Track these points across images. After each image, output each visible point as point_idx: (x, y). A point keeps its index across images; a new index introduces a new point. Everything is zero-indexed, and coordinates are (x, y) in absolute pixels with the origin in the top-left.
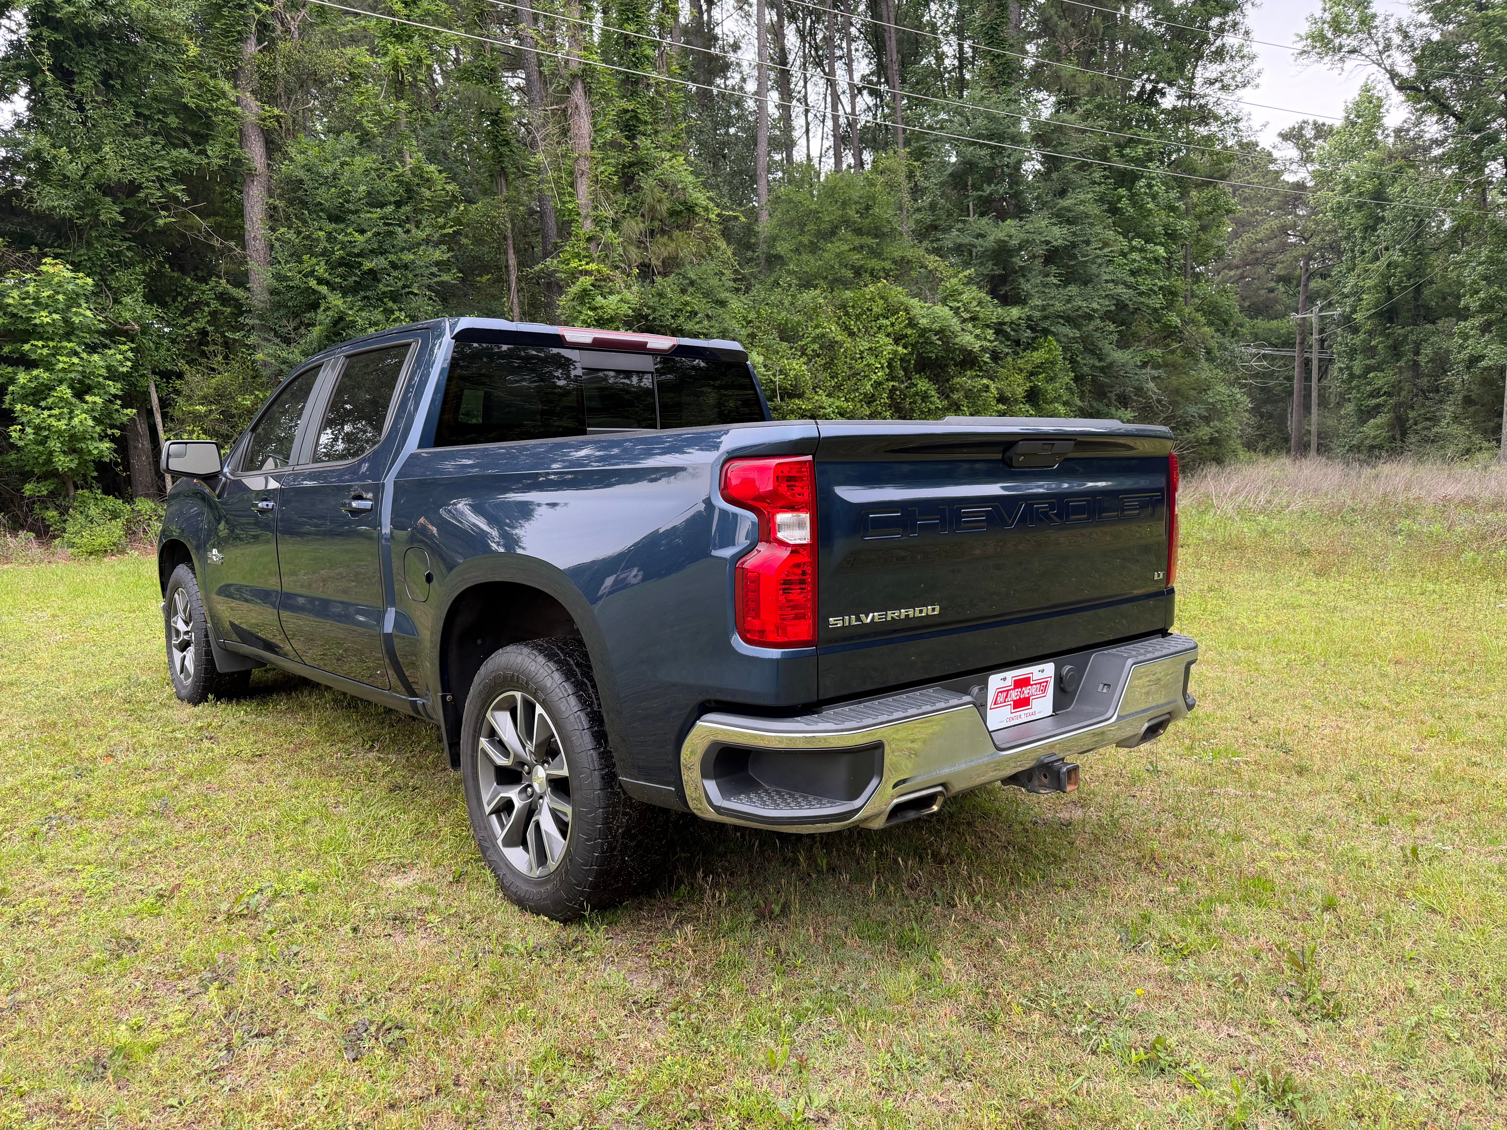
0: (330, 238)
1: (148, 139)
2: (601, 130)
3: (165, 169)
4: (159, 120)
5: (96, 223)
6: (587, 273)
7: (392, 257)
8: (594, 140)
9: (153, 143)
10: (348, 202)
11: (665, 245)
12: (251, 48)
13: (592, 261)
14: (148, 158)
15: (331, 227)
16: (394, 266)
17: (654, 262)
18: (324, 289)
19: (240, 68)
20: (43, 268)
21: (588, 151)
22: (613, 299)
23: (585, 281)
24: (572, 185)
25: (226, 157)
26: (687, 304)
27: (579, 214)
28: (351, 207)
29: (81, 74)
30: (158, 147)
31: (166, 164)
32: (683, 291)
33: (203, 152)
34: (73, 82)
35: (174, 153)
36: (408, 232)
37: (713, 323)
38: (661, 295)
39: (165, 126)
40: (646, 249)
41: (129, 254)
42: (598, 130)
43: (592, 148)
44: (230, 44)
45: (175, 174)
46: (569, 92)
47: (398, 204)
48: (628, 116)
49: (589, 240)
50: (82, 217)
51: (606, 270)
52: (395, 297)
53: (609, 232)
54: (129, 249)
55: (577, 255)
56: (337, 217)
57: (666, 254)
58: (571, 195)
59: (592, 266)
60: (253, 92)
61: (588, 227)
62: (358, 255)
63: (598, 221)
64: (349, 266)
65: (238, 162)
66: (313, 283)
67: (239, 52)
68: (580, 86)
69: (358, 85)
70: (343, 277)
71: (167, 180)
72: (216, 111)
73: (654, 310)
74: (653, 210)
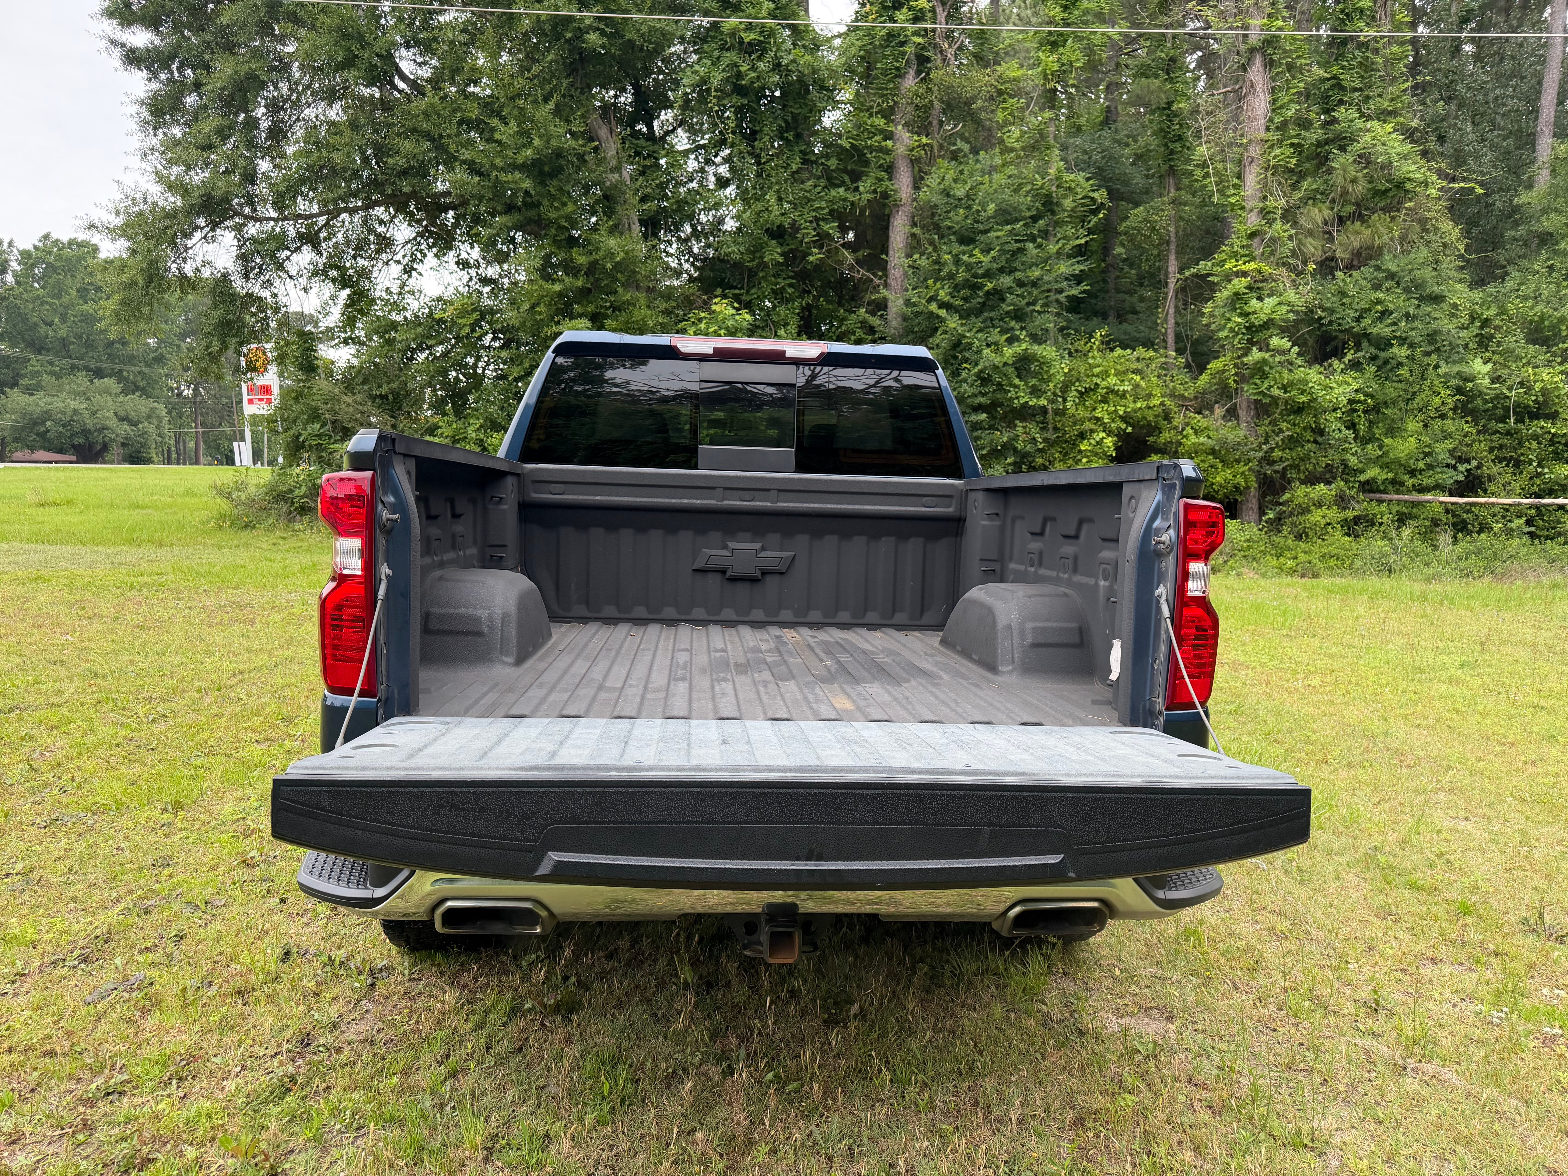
0: (957, 261)
1: (811, 183)
2: (1281, 107)
3: (823, 209)
4: (823, 164)
5: (763, 265)
6: (1245, 274)
7: (1018, 275)
8: (1271, 120)
9: (815, 186)
10: (978, 222)
11: (1357, 233)
12: (910, 82)
13: (1253, 259)
14: (809, 200)
15: (957, 248)
16: (1020, 284)
17: (1339, 254)
18: (943, 313)
19: (895, 103)
20: (714, 307)
21: (1262, 134)
22: (1270, 302)
23: (1240, 284)
24: (1239, 176)
25: (875, 191)
26: (1379, 302)
27: (1243, 208)
28: (981, 227)
29: (761, 131)
30: (819, 189)
31: (824, 204)
32: (1377, 287)
33: (856, 189)
34: (756, 139)
35: (833, 193)
36: (1040, 246)
37: (1417, 324)
38: (1343, 294)
39: (827, 170)
40: (1331, 240)
41: (790, 290)
42: (1276, 107)
43: (1268, 129)
44: (889, 81)
45: (831, 212)
46: (1245, 70)
47: (1035, 219)
48: (1327, 85)
49: (1252, 235)
50: (752, 260)
51: (1267, 269)
52: (1019, 315)
53: (1278, 225)
54: (790, 285)
55: (1235, 255)
56: (967, 239)
57: (1356, 244)
58: (1235, 186)
59: (1252, 266)
60: (906, 125)
61: (1253, 221)
62: (984, 276)
63: (1264, 213)
64: (975, 287)
65: (885, 195)
66: (933, 307)
67: (898, 88)
68: (1258, 61)
69: (1005, 101)
70: (966, 299)
71: (824, 220)
72: (871, 148)
73: (1332, 311)
74: (1345, 193)
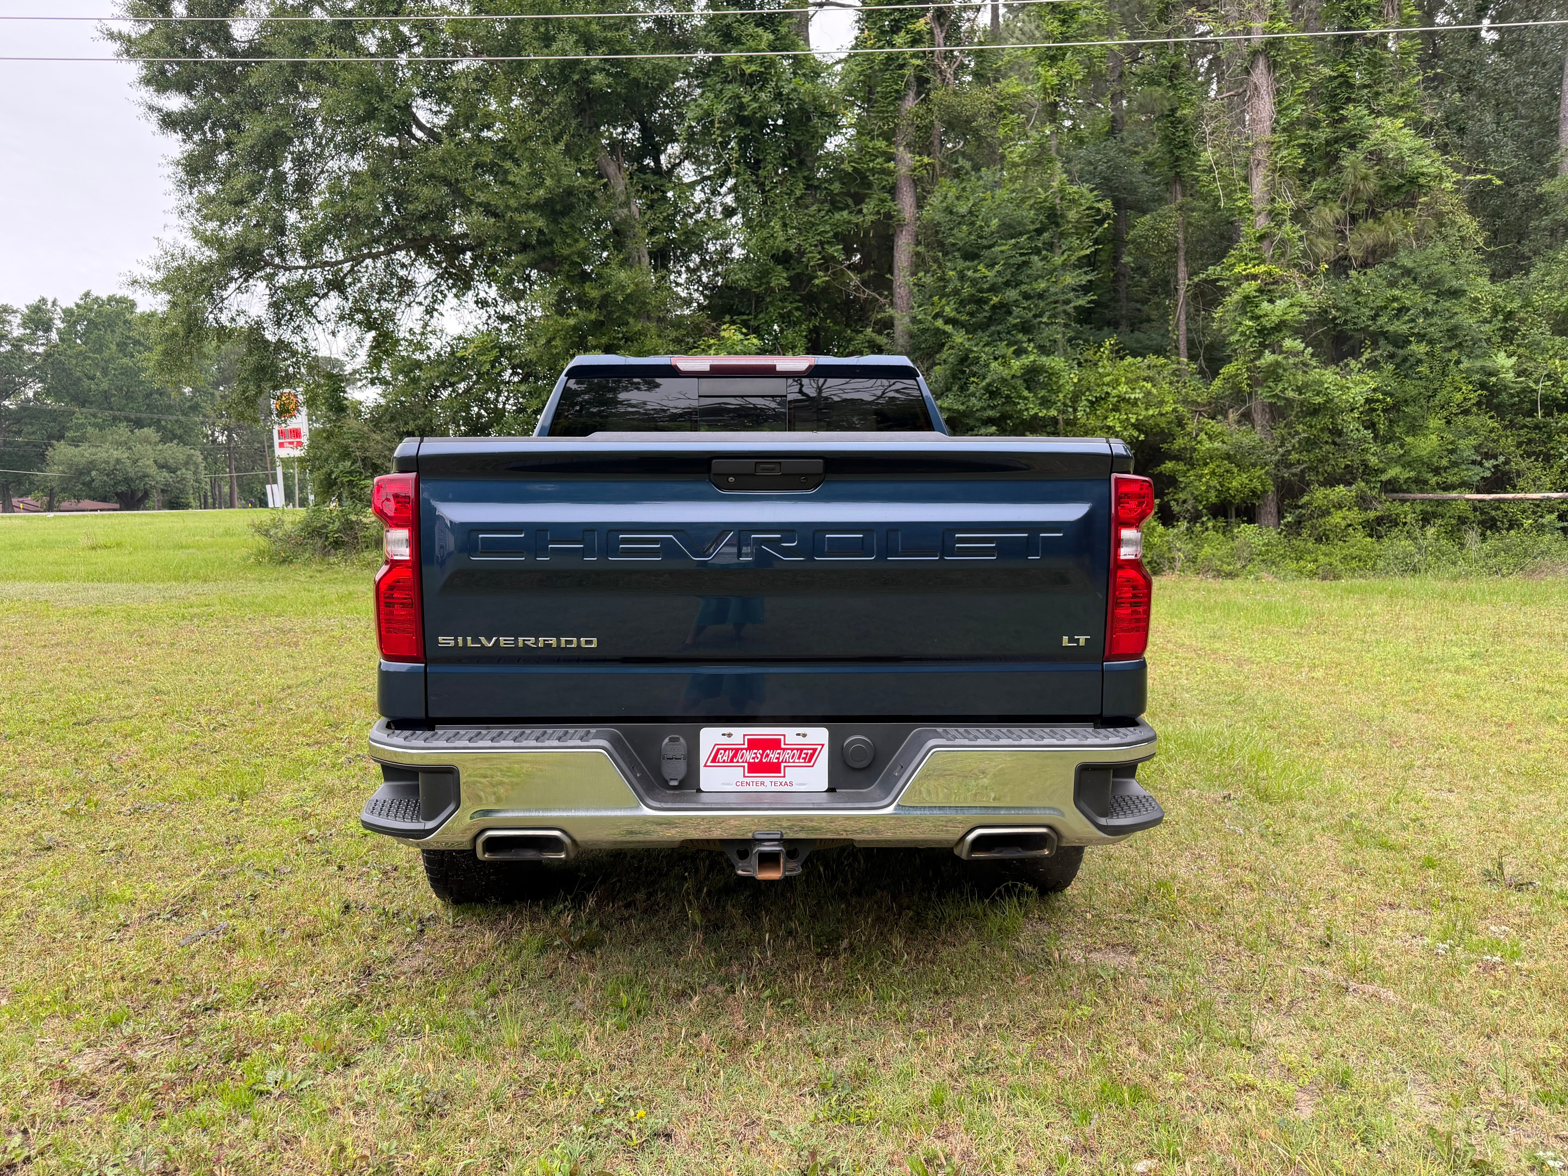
0: (962, 277)
1: (814, 207)
2: (1286, 108)
3: (827, 232)
4: (826, 188)
5: (770, 290)
6: (1255, 277)
7: (1024, 288)
8: (1277, 122)
9: (819, 211)
10: (981, 237)
11: (1370, 230)
12: (910, 104)
13: (1263, 262)
14: (813, 224)
15: (961, 264)
16: (1027, 296)
17: (1352, 252)
18: (949, 328)
19: (896, 125)
20: (723, 334)
21: (1268, 136)
22: (1281, 304)
23: (1249, 288)
24: (1246, 179)
25: (878, 213)
26: (1395, 299)
27: (1251, 211)
28: (985, 242)
29: (765, 159)
30: (823, 213)
31: (828, 228)
32: (1392, 284)
33: (860, 211)
34: (760, 168)
35: (837, 216)
36: (1045, 258)
37: (1435, 320)
38: (1357, 292)
39: (830, 193)
40: (1344, 238)
41: (797, 314)
42: (1281, 109)
43: (1274, 130)
44: (889, 104)
45: (836, 235)
46: (1249, 73)
47: (1039, 232)
48: (1335, 83)
49: (1261, 238)
50: (759, 286)
51: (1277, 271)
52: (1026, 328)
53: (1287, 226)
54: (797, 309)
55: (1244, 259)
56: (971, 255)
57: (1370, 242)
58: (1242, 190)
59: (1263, 268)
60: (908, 145)
61: (1262, 223)
62: (989, 290)
63: (1273, 215)
64: (981, 302)
65: (888, 216)
66: (939, 323)
67: (897, 110)
68: (1261, 63)
69: (1005, 117)
70: (971, 314)
71: (828, 243)
72: (873, 171)
73: (1347, 310)
74: (1356, 191)
